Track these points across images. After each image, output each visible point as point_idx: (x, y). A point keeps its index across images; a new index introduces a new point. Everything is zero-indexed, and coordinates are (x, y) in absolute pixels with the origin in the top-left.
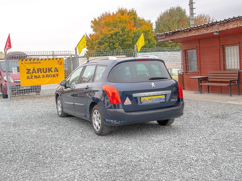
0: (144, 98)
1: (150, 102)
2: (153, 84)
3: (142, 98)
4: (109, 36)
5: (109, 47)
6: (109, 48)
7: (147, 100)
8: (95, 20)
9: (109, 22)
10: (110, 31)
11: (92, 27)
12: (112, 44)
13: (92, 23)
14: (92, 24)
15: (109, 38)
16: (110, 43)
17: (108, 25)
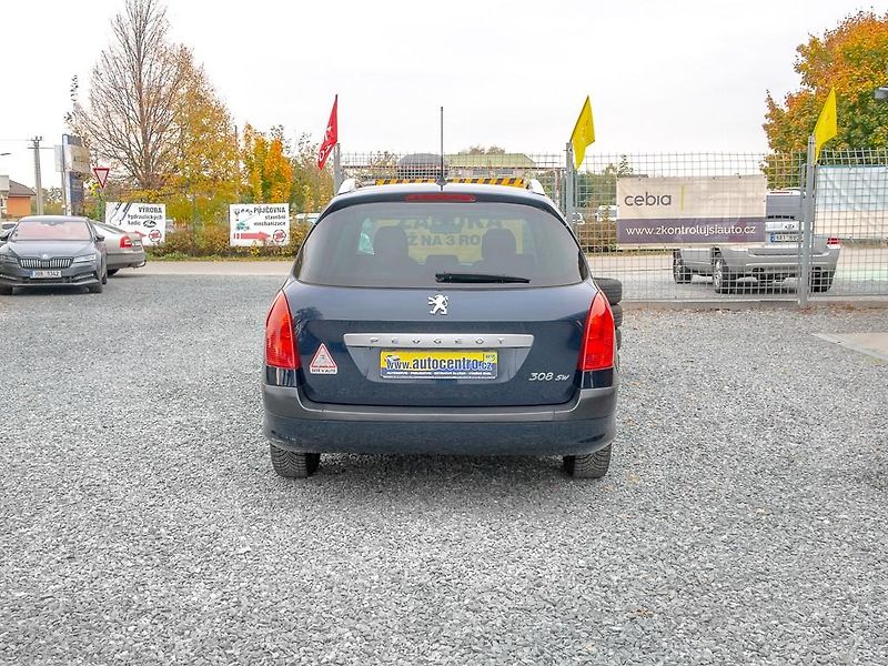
0: (395, 355)
1: (422, 374)
2: (439, 301)
3: (384, 355)
4: (854, 99)
5: (848, 141)
6: (847, 145)
7: (406, 365)
8: (814, 42)
9: (860, 47)
10: (859, 81)
11: (799, 69)
12: (859, 132)
13: (799, 54)
14: (801, 58)
15: (853, 108)
16: (855, 126)
17: (853, 58)
